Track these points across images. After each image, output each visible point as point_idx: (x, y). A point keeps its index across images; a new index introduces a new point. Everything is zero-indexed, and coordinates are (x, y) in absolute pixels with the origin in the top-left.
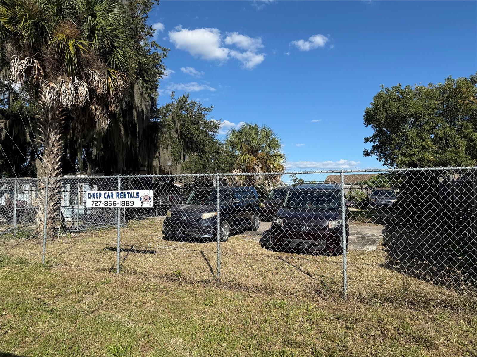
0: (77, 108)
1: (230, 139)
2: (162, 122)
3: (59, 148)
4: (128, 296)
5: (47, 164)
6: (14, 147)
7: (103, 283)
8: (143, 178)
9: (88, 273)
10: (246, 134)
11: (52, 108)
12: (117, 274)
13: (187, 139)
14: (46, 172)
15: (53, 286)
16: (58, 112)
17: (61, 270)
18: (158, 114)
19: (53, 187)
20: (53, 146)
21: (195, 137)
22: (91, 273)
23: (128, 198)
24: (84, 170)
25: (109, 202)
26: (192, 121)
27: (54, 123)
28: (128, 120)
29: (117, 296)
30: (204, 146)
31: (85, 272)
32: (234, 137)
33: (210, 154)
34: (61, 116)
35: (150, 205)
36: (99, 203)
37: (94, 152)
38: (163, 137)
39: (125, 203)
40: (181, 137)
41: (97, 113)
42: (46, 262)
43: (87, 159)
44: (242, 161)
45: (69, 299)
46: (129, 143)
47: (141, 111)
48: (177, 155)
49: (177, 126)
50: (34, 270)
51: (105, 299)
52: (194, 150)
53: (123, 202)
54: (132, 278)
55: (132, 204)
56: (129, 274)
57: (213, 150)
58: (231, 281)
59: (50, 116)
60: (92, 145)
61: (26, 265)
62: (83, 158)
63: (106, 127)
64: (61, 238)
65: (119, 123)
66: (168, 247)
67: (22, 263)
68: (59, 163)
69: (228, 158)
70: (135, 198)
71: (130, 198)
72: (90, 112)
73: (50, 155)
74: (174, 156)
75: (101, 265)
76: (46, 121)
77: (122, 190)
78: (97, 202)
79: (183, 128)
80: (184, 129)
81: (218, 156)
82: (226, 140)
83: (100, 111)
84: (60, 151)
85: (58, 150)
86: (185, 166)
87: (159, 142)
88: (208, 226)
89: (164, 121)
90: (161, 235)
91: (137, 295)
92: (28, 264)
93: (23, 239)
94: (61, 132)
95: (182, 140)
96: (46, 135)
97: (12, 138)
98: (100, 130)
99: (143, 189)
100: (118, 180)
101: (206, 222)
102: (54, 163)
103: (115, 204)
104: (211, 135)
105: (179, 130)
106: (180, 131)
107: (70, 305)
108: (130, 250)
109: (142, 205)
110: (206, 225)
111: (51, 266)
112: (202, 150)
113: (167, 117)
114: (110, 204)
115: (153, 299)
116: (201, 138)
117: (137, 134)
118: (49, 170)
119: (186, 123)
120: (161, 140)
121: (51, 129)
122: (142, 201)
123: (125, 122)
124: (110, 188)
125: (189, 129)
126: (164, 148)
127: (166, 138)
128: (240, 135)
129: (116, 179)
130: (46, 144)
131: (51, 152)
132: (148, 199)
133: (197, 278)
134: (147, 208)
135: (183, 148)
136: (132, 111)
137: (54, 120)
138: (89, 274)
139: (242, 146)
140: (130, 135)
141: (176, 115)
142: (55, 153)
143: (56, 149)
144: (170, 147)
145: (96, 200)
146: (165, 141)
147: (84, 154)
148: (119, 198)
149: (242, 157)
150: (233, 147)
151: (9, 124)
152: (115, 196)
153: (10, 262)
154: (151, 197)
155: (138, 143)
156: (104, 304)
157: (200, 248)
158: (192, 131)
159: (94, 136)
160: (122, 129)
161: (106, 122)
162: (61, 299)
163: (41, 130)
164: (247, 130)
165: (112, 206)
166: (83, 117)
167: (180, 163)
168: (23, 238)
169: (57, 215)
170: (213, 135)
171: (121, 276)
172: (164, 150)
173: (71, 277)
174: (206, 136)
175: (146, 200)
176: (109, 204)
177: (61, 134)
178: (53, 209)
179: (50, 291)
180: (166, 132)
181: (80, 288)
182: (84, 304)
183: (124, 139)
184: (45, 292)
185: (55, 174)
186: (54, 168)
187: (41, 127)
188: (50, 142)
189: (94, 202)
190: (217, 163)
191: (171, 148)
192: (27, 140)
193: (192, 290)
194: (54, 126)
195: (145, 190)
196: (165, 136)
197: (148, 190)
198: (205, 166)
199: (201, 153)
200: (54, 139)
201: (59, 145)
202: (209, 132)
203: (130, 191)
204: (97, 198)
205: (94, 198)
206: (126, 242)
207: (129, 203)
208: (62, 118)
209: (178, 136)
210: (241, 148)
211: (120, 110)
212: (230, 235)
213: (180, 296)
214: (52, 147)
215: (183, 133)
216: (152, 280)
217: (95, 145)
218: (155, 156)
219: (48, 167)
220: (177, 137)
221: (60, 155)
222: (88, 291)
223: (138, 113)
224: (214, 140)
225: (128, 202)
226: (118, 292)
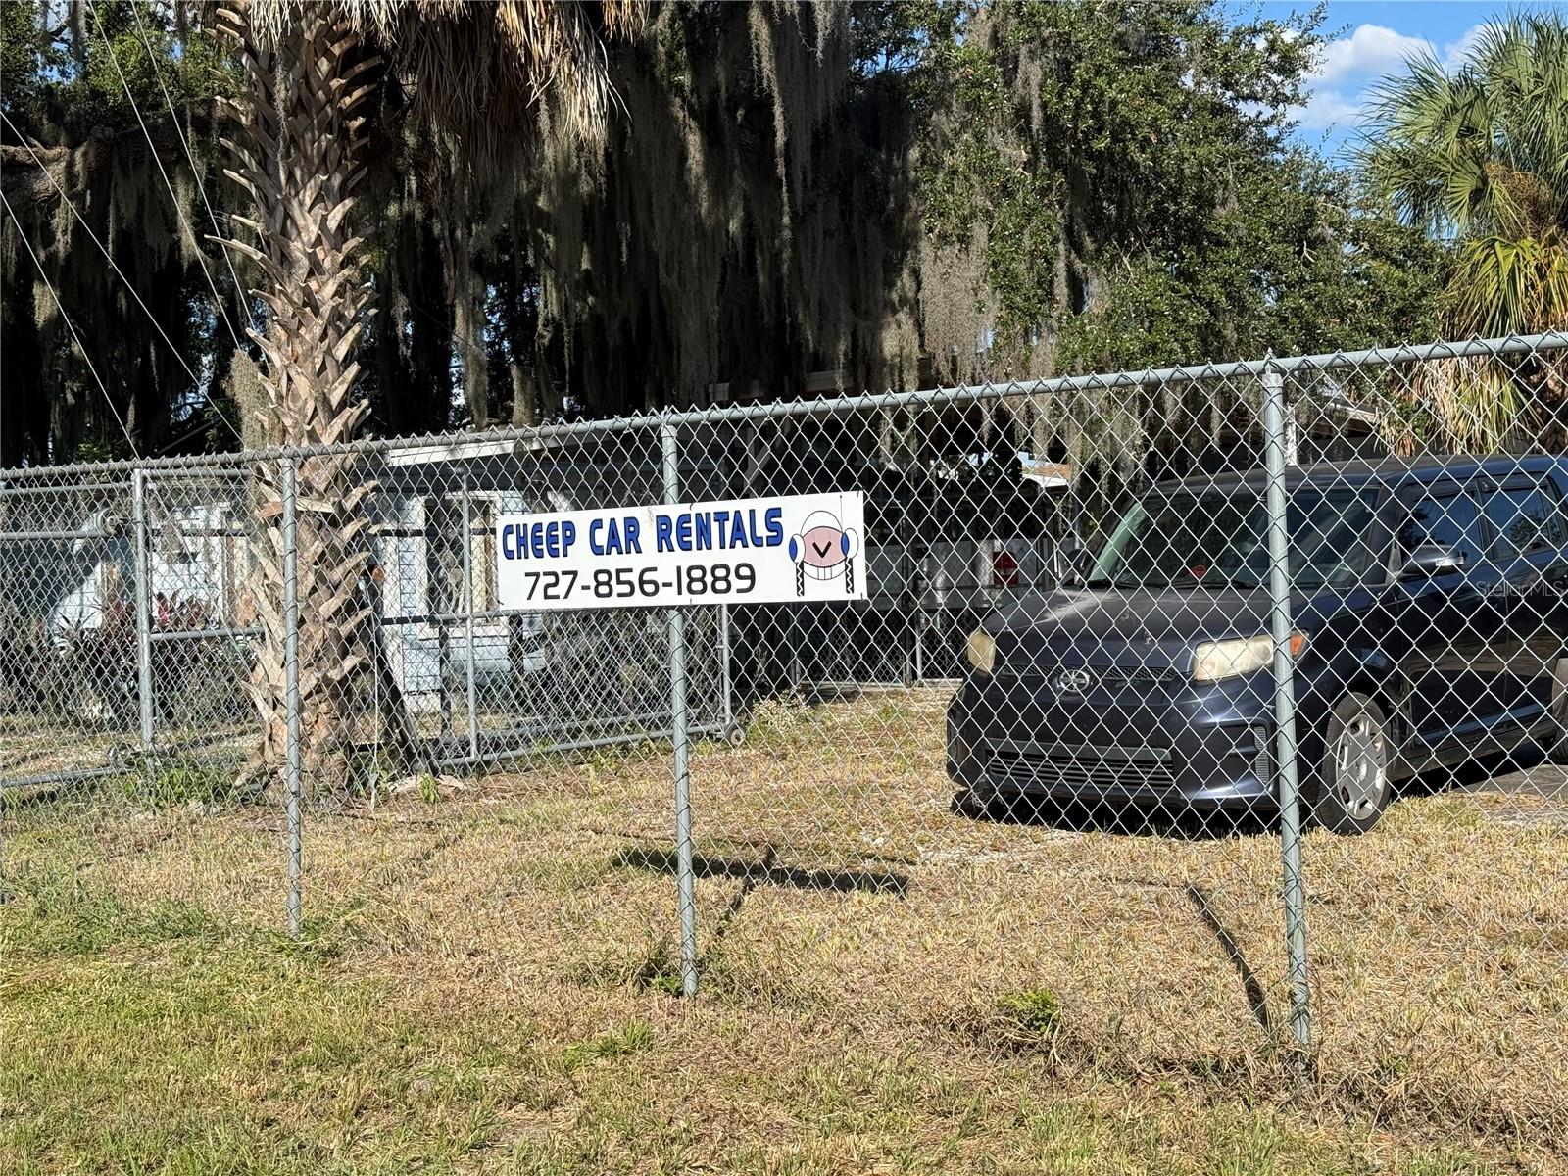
0: (424, 30)
1: (1397, 141)
2: (929, 72)
3: (347, 280)
4: (746, 1124)
5: (290, 379)
6: (124, 302)
7: (607, 1049)
8: (798, 417)
9: (524, 989)
10: (1513, 90)
11: (292, 41)
12: (682, 1000)
13: (1090, 169)
14: (288, 422)
15: (341, 1056)
16: (324, 65)
17: (386, 972)
18: (900, 23)
19: (329, 508)
20: (315, 269)
21: (1144, 145)
22: (543, 989)
23: (723, 547)
24: (498, 411)
25: (619, 572)
26: (1121, 41)
27: (308, 136)
28: (722, 78)
29: (683, 1124)
30: (1204, 201)
31: (509, 983)
32: (1428, 121)
33: (1252, 249)
34: (346, 91)
35: (850, 585)
36: (565, 581)
37: (546, 300)
38: (937, 166)
39: (709, 579)
40: (1054, 155)
41: (536, 48)
42: (304, 927)
43: (512, 351)
44: (1491, 290)
45: (425, 1130)
46: (734, 226)
47: (796, 9)
48: (1027, 280)
49: (1026, 82)
50: (250, 971)
51: (615, 1136)
52: (1138, 236)
53: (697, 574)
54: (767, 1026)
55: (746, 584)
56: (749, 1000)
57: (1273, 226)
58: (1387, 1070)
59: (281, 93)
60: (531, 261)
61: (207, 945)
62: (491, 344)
63: (595, 131)
64: (385, 798)
65: (669, 103)
66: (982, 858)
67: (189, 933)
68: (354, 368)
69: (1380, 268)
70: (758, 542)
71: (732, 546)
72: (496, 49)
73: (300, 324)
74: (1008, 285)
75: (594, 951)
76: (266, 123)
77: (685, 498)
78: (555, 574)
79: (1060, 96)
80: (1070, 103)
81: (1307, 263)
82: (1370, 150)
83: (552, 35)
84: (354, 301)
85: (339, 292)
86: (1083, 349)
87: (914, 204)
88: (1235, 728)
89: (940, 61)
90: (940, 787)
91: (796, 1122)
92: (217, 935)
93: (195, 806)
94: (351, 184)
95: (1060, 178)
96: (271, 210)
97: (106, 249)
98: (567, 162)
99: (802, 487)
100: (660, 439)
101: (1220, 706)
102: (323, 367)
103: (649, 588)
104: (1250, 123)
105: (1036, 114)
106: (1047, 118)
107: (428, 1162)
108: (756, 871)
109: (800, 588)
110: (1217, 719)
111: (333, 952)
112: (1195, 234)
113: (958, 31)
114: (626, 589)
115: (888, 1152)
116: (1185, 153)
117: (780, 161)
118: (301, 411)
119: (1079, 58)
120: (924, 187)
121: (298, 173)
122: (799, 559)
123: (705, 98)
124: (620, 491)
125: (1102, 94)
126: (943, 238)
127: (953, 172)
128: (1471, 105)
129: (649, 438)
130: (275, 261)
131: (305, 304)
132: (836, 548)
133: (1155, 1041)
134: (831, 603)
135: (1069, 230)
136: (746, 17)
137: (309, 115)
138: (531, 997)
139: (1484, 180)
140: (736, 173)
141: (1019, 11)
142: (326, 310)
143: (331, 288)
144: (979, 231)
145: (547, 563)
146: (950, 191)
147: (494, 319)
148: (671, 549)
149: (1492, 260)
150: (1423, 196)
151: (87, 167)
152: (648, 535)
153: (132, 927)
154: (850, 534)
155: (786, 220)
156: (610, 1162)
157: (1183, 867)
158: (1122, 109)
159: (542, 202)
160: (694, 141)
161: (593, 100)
162: (384, 1123)
163: (244, 182)
164: (1524, 67)
165: (638, 600)
166: (463, 81)
167: (1051, 330)
168: (193, 803)
169: (354, 673)
170: (1267, 123)
171: (707, 1013)
172: (948, 249)
173: (439, 1012)
174: (1221, 130)
175: (822, 555)
176: (618, 589)
177: (352, 194)
178: (338, 637)
179: (326, 1080)
180: (957, 134)
181: (484, 1074)
182: (504, 1160)
183: (705, 204)
184: (300, 1087)
185: (336, 433)
186: (326, 401)
187: (244, 165)
188: (297, 248)
189: (537, 575)
190: (1297, 311)
191: (991, 237)
192: (184, 251)
193: (1133, 1112)
194: (312, 150)
195: (813, 491)
196: (948, 159)
197: (835, 490)
198: (1218, 335)
199: (1188, 251)
200: (314, 230)
201: (343, 266)
202: (1241, 105)
203: (730, 506)
204: (554, 553)
205: (539, 554)
206: (739, 822)
207: (726, 579)
208: (348, 100)
209: (1034, 150)
210: (1478, 195)
211: (673, 20)
212: (1390, 795)
213: (1055, 1143)
214: (311, 274)
215: (1063, 130)
216: (887, 1040)
217: (547, 261)
218: (895, 297)
219: (296, 397)
220: (1025, 156)
221: (355, 320)
222: (525, 1086)
223: (781, 28)
224: (1279, 156)
225: (721, 573)
226: (686, 1099)
